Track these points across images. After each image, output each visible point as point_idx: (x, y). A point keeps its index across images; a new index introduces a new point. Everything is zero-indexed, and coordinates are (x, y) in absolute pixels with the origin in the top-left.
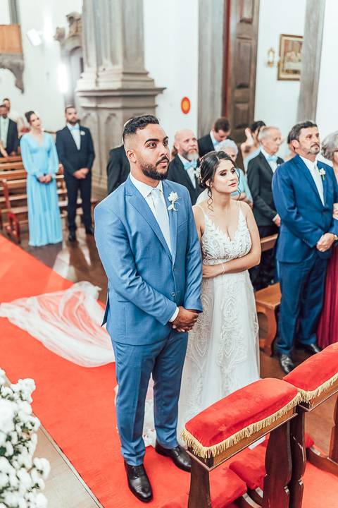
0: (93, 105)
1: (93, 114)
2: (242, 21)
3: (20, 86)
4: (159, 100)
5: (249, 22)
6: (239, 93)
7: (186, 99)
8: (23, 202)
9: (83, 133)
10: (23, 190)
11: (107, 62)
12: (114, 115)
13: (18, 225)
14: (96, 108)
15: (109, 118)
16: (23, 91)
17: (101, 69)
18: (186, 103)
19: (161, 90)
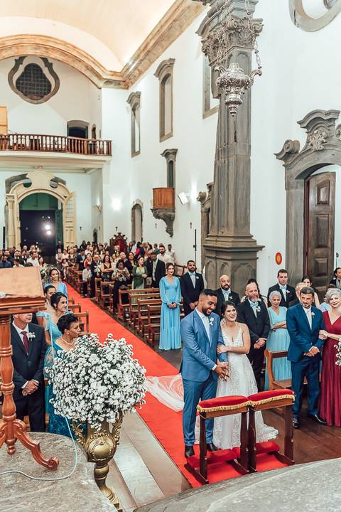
0: (214, 256)
1: (213, 261)
2: (319, 203)
3: (170, 231)
4: (259, 254)
5: (326, 203)
6: (318, 251)
7: (279, 254)
8: (158, 320)
10: (158, 312)
12: (227, 264)
13: (154, 335)
14: (216, 258)
15: (223, 266)
16: (171, 235)
17: (220, 232)
18: (279, 257)
19: (261, 248)
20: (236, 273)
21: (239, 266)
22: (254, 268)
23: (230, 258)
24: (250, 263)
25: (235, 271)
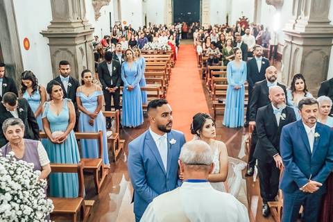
0: (290, 40)
1: (290, 46)
9: (264, 63)
11: (302, 12)
12: (299, 49)
14: (291, 43)
15: (296, 51)
17: (299, 17)
20: (307, 59)
21: (311, 52)
22: (327, 54)
23: (301, 43)
24: (324, 49)
25: (306, 56)
